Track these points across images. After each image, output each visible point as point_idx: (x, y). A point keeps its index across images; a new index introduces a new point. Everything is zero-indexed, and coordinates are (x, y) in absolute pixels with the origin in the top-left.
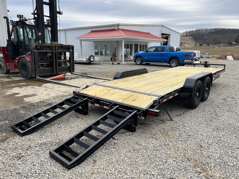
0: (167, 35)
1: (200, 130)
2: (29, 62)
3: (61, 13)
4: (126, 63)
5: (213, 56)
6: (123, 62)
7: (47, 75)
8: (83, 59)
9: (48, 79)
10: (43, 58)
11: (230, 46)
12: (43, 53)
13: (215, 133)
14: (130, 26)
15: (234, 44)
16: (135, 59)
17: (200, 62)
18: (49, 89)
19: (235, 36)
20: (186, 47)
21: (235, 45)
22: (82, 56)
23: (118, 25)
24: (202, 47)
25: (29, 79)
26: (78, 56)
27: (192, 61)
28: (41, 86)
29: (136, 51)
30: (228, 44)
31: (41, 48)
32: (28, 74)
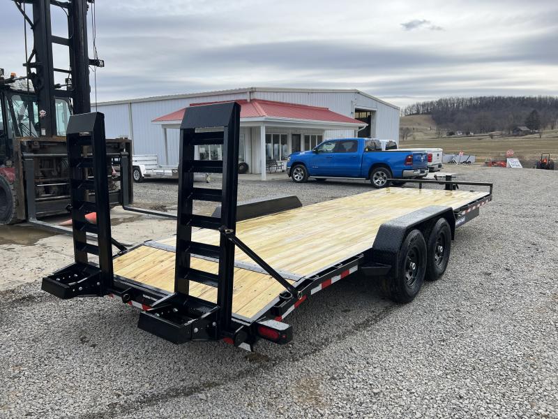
0: (369, 114)
1: (409, 374)
2: (13, 182)
3: (101, 63)
4: (271, 177)
5: (479, 158)
6: (264, 177)
7: (61, 213)
8: (166, 171)
9: (56, 225)
10: (50, 172)
11: (515, 136)
12: (50, 159)
13: (447, 385)
14: (282, 94)
15: (525, 131)
16: (291, 169)
17: (435, 176)
18: (49, 253)
19: (526, 112)
20: (417, 138)
21: (526, 133)
22: (167, 164)
23: (252, 91)
24: (452, 138)
25: (11, 224)
26: (156, 163)
27: (422, 172)
28: (35, 245)
29: (296, 149)
30: (511, 132)
31: (44, 146)
32: (10, 212)
